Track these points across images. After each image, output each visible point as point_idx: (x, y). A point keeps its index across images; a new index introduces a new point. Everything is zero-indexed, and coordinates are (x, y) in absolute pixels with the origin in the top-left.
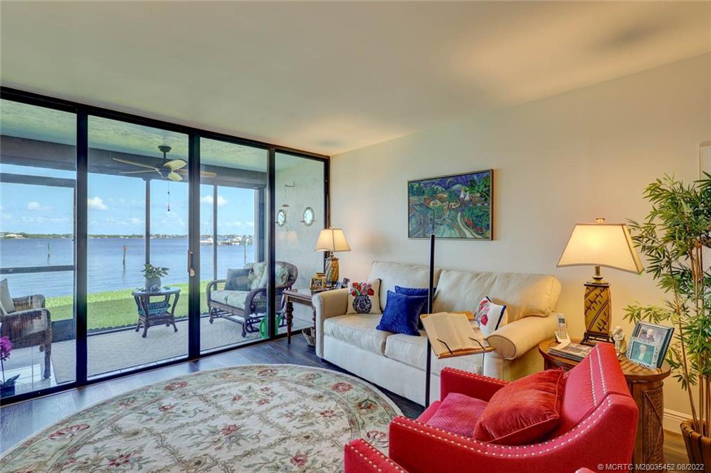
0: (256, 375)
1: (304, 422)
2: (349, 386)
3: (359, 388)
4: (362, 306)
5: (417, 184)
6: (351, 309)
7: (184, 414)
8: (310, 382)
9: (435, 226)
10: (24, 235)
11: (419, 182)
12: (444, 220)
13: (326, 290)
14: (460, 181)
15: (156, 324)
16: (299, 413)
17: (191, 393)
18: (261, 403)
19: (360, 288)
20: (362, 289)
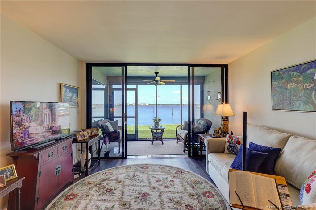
0: (174, 172)
1: (174, 206)
2: (213, 195)
3: (218, 199)
4: (233, 150)
5: (278, 73)
6: (226, 150)
7: (137, 180)
8: (194, 185)
9: (292, 102)
10: (149, 104)
11: (278, 71)
12: (299, 97)
13: (220, 137)
14: (313, 66)
15: (156, 140)
16: (176, 200)
17: (146, 172)
18: (165, 187)
19: (233, 139)
20: (234, 140)
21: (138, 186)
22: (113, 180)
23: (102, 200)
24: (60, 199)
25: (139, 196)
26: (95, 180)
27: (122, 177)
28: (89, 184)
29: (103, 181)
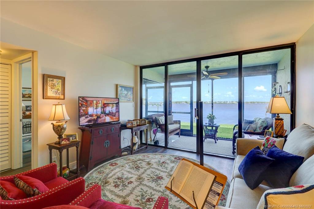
15: (209, 138)
21: (160, 170)
22: (146, 162)
23: (129, 172)
24: (107, 164)
25: (154, 177)
26: (134, 159)
27: (153, 161)
28: (129, 160)
29: (138, 160)
